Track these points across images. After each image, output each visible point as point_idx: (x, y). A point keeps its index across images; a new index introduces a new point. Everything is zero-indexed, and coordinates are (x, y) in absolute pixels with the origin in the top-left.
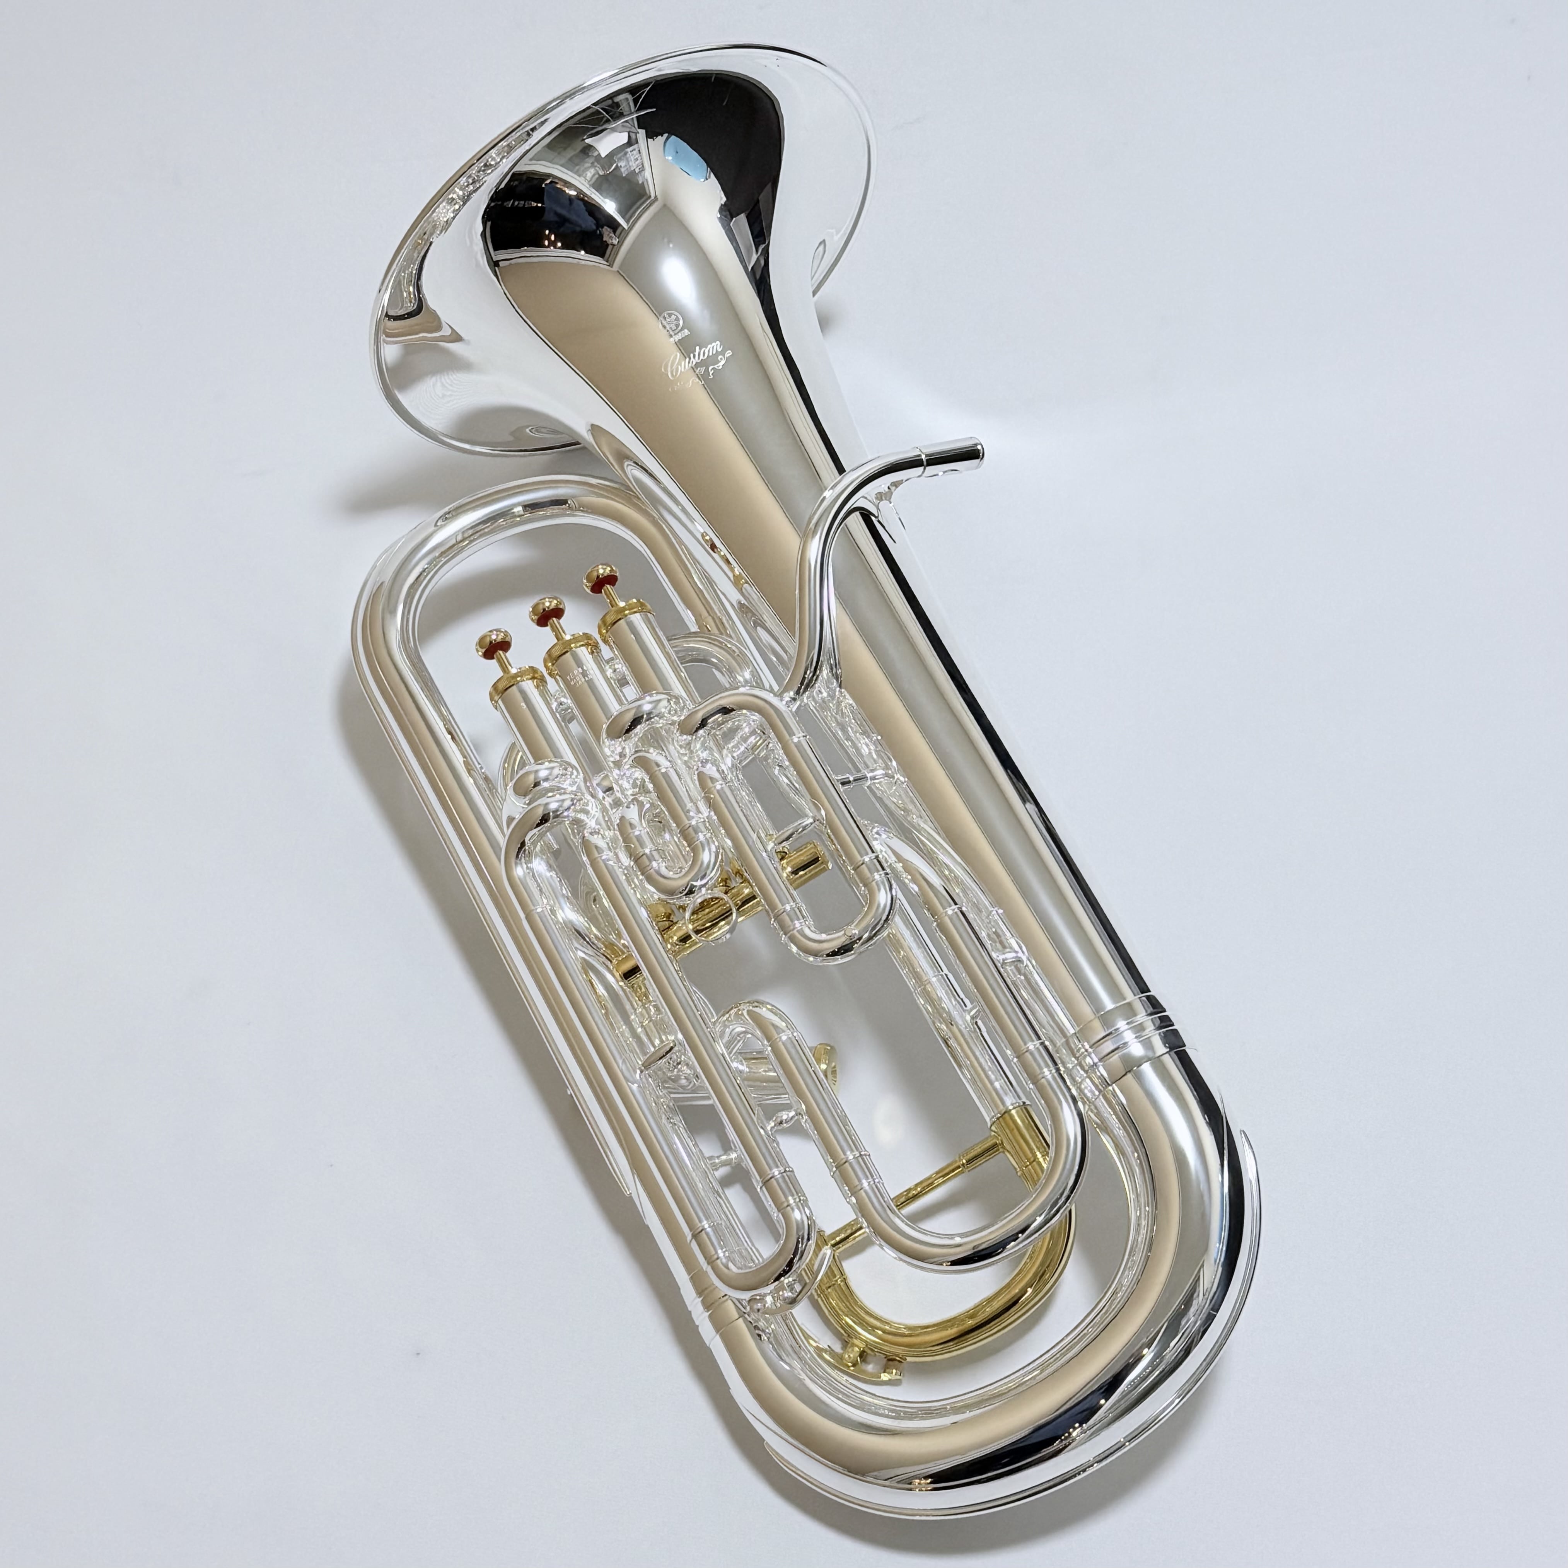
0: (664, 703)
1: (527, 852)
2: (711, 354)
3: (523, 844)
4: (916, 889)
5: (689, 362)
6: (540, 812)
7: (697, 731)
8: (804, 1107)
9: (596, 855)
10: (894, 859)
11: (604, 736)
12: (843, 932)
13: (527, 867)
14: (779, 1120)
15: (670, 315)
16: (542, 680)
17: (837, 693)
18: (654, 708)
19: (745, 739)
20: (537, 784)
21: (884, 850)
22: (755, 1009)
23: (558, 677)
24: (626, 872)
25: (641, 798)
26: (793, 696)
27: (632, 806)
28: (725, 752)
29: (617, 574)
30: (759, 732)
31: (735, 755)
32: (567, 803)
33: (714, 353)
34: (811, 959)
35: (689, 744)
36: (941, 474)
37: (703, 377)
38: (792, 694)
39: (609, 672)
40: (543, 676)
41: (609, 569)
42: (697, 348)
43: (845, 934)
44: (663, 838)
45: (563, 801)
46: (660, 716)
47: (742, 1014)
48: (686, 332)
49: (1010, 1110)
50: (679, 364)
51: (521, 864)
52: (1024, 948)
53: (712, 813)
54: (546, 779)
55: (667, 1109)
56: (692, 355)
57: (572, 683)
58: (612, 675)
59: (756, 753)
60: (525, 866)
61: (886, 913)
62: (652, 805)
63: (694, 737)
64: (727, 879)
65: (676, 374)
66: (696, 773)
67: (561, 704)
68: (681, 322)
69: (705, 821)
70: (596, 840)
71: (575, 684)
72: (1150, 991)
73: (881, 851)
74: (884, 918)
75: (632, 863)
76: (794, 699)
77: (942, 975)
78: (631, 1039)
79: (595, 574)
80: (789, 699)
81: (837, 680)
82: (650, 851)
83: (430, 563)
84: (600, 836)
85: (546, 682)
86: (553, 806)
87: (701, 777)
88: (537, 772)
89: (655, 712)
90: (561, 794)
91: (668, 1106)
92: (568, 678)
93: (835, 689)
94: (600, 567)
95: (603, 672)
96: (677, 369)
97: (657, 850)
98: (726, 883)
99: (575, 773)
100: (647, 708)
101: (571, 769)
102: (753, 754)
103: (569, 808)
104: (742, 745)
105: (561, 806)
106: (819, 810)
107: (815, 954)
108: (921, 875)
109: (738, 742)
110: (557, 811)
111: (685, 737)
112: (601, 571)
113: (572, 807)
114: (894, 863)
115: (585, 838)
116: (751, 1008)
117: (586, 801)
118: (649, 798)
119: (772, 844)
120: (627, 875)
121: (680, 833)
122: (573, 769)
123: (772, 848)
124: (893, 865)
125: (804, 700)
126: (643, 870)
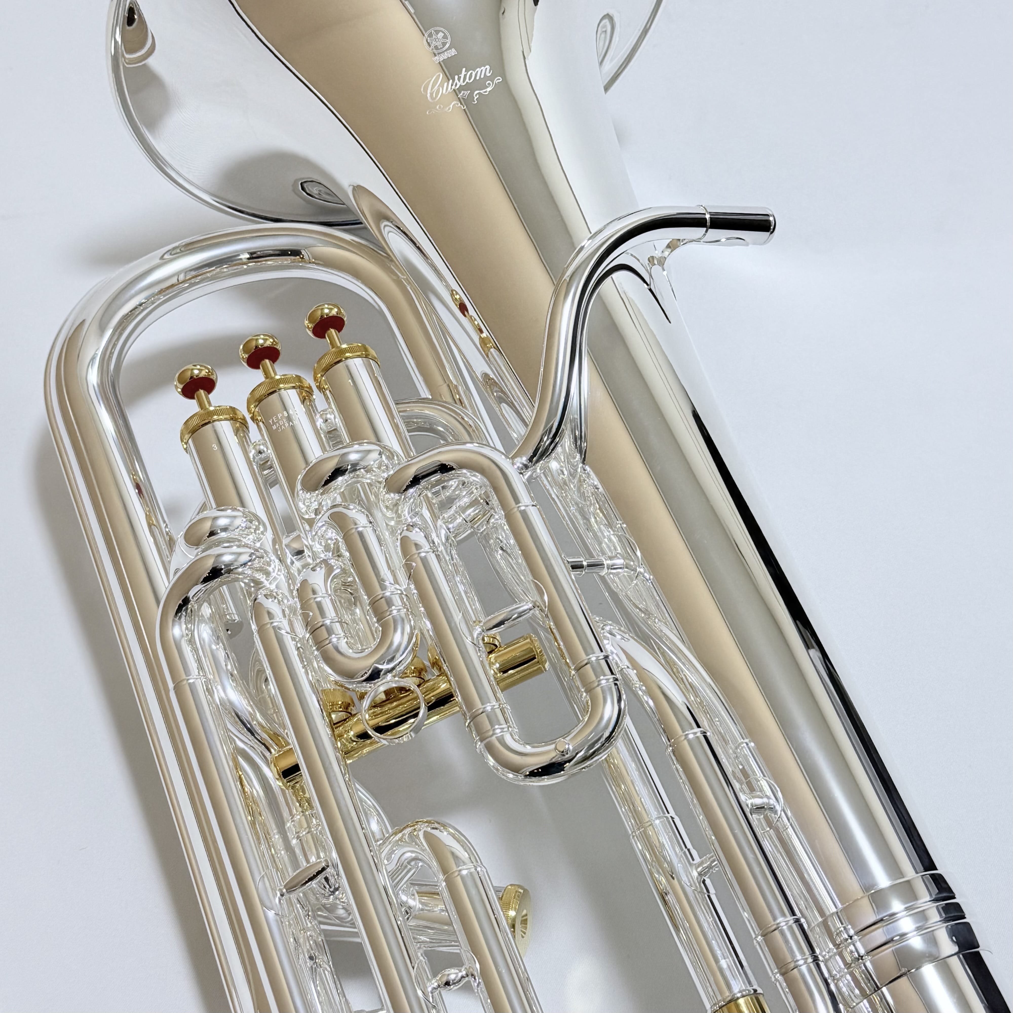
0: (375, 455)
1: (189, 611)
2: (478, 78)
3: (186, 601)
4: (651, 703)
5: (452, 85)
6: (209, 564)
7: (406, 490)
8: (478, 966)
9: (267, 619)
10: (627, 663)
11: (299, 486)
12: (553, 746)
13: (187, 628)
14: (444, 980)
15: (437, 32)
16: (244, 423)
17: (579, 470)
18: (362, 459)
19: (464, 509)
20: (212, 534)
21: (615, 652)
22: (435, 832)
23: (261, 424)
24: (299, 645)
25: (332, 562)
26: (525, 463)
27: (318, 569)
28: (440, 522)
29: (345, 319)
30: (482, 501)
31: (451, 526)
32: (244, 558)
33: (482, 77)
34: (511, 776)
35: (396, 505)
36: (723, 240)
37: (466, 102)
38: (524, 460)
39: (320, 422)
40: (244, 419)
41: (336, 310)
42: (464, 69)
43: (556, 749)
44: (353, 614)
45: (240, 554)
46: (368, 470)
47: (417, 837)
48: (453, 52)
49: (738, 998)
50: (442, 85)
51: (180, 625)
52: (780, 795)
53: (412, 586)
54: (225, 529)
55: (313, 946)
56: (456, 77)
57: (274, 427)
58: (323, 426)
59: (475, 526)
60: (184, 626)
61: (610, 729)
62: (344, 571)
63: (403, 497)
64: (422, 670)
65: (436, 96)
66: (399, 537)
67: (260, 452)
68: (449, 41)
69: (402, 593)
70: (271, 605)
71: (277, 429)
72: (936, 869)
73: (612, 653)
74: (607, 734)
75: (308, 635)
76: (526, 467)
77: (667, 818)
78: (283, 852)
79: (319, 313)
80: (521, 465)
81: (581, 453)
82: (331, 623)
83: (148, 298)
84: (276, 601)
85: (247, 428)
86: (227, 558)
87: (405, 541)
88: (215, 518)
89: (363, 464)
90: (239, 546)
91: (315, 942)
92: (271, 421)
93: (577, 465)
94: (326, 306)
95: (313, 422)
96: (438, 91)
97: (340, 622)
98: (420, 673)
99: (262, 529)
100: (353, 457)
101: (257, 523)
102: (472, 527)
103: (245, 564)
104: (460, 515)
105: (236, 560)
106: (541, 594)
107: (516, 769)
108: (660, 688)
109: (456, 512)
110: (230, 565)
111: (392, 495)
112: (326, 311)
113: (249, 564)
114: (626, 667)
115: (257, 601)
116: (429, 829)
117: (268, 560)
118: (341, 564)
119: (480, 630)
120: (301, 649)
121: (370, 604)
122: (259, 524)
123: (478, 634)
124: (624, 670)
125: (538, 471)
126: (319, 644)
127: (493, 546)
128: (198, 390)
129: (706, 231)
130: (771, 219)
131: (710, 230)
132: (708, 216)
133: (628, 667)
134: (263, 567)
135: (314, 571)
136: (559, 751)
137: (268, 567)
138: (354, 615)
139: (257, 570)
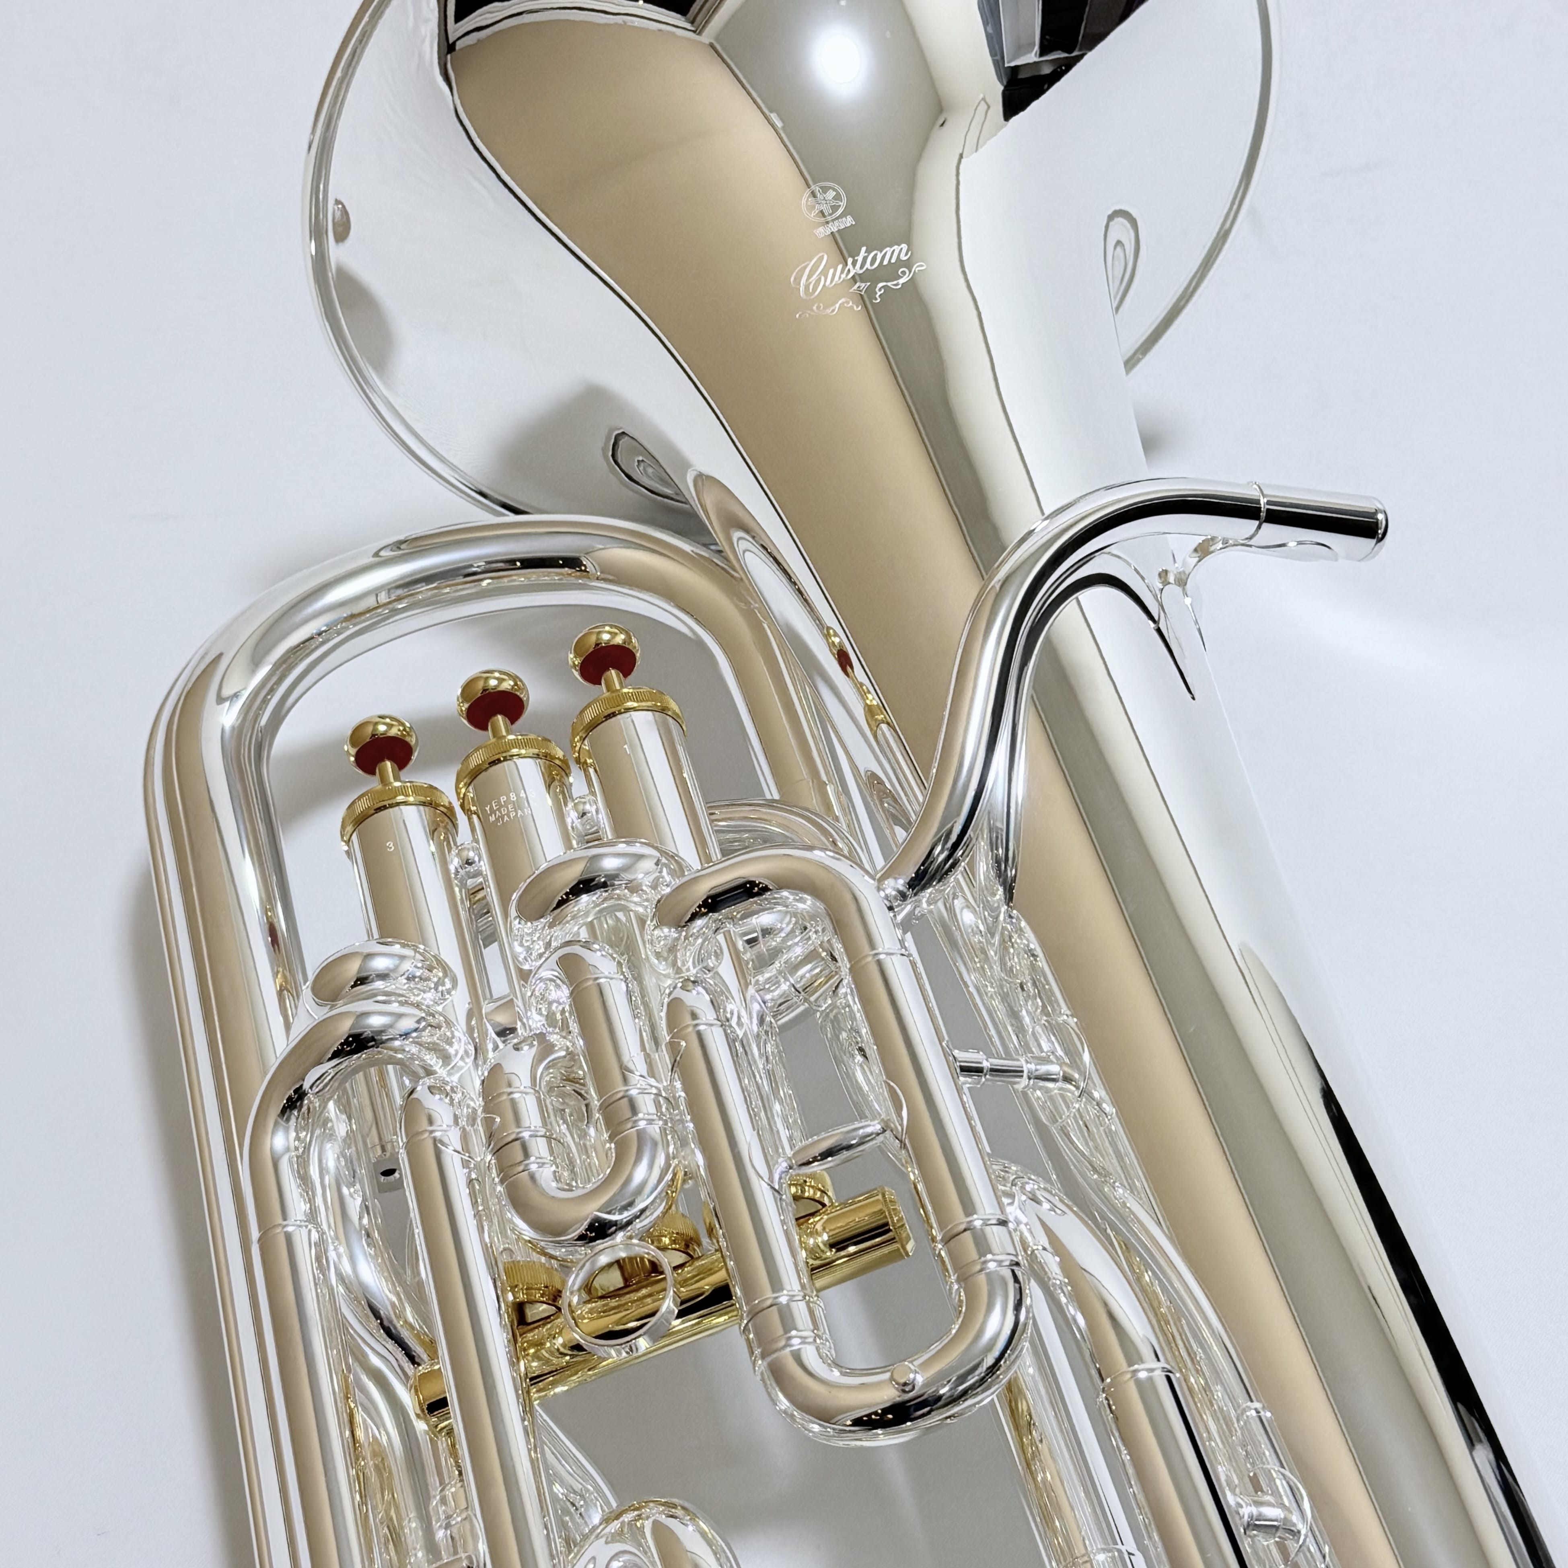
1: (304, 1109)
2: (885, 262)
3: (300, 1094)
5: (842, 272)
6: (345, 1028)
7: (689, 920)
9: (424, 1125)
10: (1044, 1241)
11: (513, 912)
12: (887, 1375)
13: (298, 1138)
15: (825, 190)
16: (449, 814)
17: (1001, 917)
18: (625, 867)
19: (794, 968)
20: (362, 981)
21: (1024, 1219)
22: (672, 1523)
23: (475, 817)
24: (474, 1176)
25: (554, 1038)
26: (901, 888)
27: (526, 1048)
28: (751, 991)
29: (638, 655)
30: (824, 954)
31: (768, 997)
32: (407, 1024)
33: (893, 261)
34: (816, 1428)
35: (672, 949)
36: (1292, 544)
37: (863, 299)
38: (901, 883)
39: (572, 816)
41: (623, 637)
42: (864, 249)
43: (892, 1379)
44: (584, 1135)
45: (400, 1016)
46: (634, 888)
47: (642, 1530)
48: (849, 221)
50: (825, 273)
51: (287, 1130)
52: (1306, 1505)
53: (678, 1085)
54: (383, 976)
56: (850, 260)
57: (492, 819)
58: (577, 823)
59: (812, 999)
60: (293, 1134)
61: (996, 1353)
62: (571, 1055)
63: (684, 934)
64: (691, 1239)
65: (814, 290)
66: (666, 1000)
67: (469, 862)
68: (843, 204)
69: (658, 1095)
71: (497, 820)
73: (1018, 1223)
74: (989, 1361)
75: (489, 1157)
76: (903, 896)
79: (593, 639)
80: (894, 893)
81: (1004, 884)
82: (531, 1136)
83: (333, 624)
84: (448, 1099)
86: (376, 1022)
87: (674, 1007)
88: (369, 956)
89: (624, 875)
90: (401, 1004)
92: (488, 808)
93: (998, 907)
94: (607, 628)
95: (561, 817)
96: (818, 281)
97: (549, 1138)
98: (687, 1246)
99: (448, 985)
101: (441, 974)
102: (806, 1000)
103: (406, 1035)
104: (786, 979)
105: (391, 1026)
106: (898, 1109)
107: (825, 1416)
109: (780, 972)
110: (381, 1032)
111: (666, 930)
112: (606, 637)
113: (414, 1034)
114: (1040, 1248)
115: (414, 1096)
116: (663, 1518)
117: (448, 1034)
118: (568, 1044)
119: (785, 1165)
120: (475, 1182)
121: (600, 1109)
122: (446, 975)
123: (783, 1172)
124: (1036, 1252)
125: (925, 905)
126: (506, 1173)
127: (846, 1044)
128: (383, 760)
129: (1259, 527)
130: (1380, 517)
131: (1266, 526)
132: (1263, 501)
133: (1044, 1249)
134: (437, 1044)
135: (517, 1049)
136: (897, 1383)
137: (447, 1047)
138: (585, 1140)
139: (428, 1049)
